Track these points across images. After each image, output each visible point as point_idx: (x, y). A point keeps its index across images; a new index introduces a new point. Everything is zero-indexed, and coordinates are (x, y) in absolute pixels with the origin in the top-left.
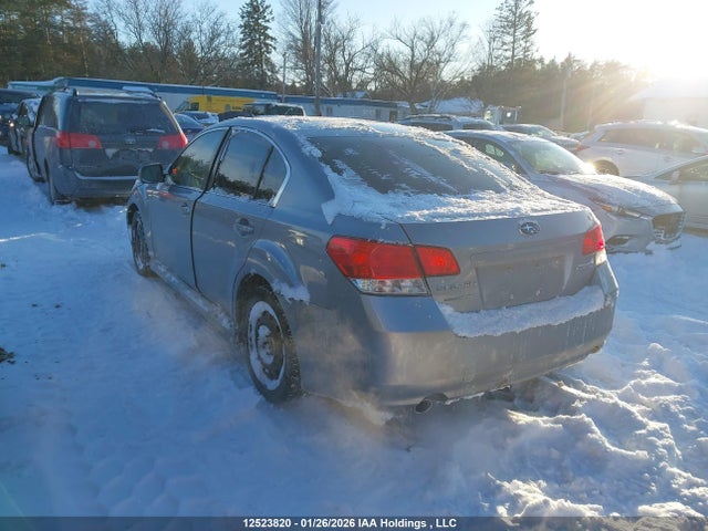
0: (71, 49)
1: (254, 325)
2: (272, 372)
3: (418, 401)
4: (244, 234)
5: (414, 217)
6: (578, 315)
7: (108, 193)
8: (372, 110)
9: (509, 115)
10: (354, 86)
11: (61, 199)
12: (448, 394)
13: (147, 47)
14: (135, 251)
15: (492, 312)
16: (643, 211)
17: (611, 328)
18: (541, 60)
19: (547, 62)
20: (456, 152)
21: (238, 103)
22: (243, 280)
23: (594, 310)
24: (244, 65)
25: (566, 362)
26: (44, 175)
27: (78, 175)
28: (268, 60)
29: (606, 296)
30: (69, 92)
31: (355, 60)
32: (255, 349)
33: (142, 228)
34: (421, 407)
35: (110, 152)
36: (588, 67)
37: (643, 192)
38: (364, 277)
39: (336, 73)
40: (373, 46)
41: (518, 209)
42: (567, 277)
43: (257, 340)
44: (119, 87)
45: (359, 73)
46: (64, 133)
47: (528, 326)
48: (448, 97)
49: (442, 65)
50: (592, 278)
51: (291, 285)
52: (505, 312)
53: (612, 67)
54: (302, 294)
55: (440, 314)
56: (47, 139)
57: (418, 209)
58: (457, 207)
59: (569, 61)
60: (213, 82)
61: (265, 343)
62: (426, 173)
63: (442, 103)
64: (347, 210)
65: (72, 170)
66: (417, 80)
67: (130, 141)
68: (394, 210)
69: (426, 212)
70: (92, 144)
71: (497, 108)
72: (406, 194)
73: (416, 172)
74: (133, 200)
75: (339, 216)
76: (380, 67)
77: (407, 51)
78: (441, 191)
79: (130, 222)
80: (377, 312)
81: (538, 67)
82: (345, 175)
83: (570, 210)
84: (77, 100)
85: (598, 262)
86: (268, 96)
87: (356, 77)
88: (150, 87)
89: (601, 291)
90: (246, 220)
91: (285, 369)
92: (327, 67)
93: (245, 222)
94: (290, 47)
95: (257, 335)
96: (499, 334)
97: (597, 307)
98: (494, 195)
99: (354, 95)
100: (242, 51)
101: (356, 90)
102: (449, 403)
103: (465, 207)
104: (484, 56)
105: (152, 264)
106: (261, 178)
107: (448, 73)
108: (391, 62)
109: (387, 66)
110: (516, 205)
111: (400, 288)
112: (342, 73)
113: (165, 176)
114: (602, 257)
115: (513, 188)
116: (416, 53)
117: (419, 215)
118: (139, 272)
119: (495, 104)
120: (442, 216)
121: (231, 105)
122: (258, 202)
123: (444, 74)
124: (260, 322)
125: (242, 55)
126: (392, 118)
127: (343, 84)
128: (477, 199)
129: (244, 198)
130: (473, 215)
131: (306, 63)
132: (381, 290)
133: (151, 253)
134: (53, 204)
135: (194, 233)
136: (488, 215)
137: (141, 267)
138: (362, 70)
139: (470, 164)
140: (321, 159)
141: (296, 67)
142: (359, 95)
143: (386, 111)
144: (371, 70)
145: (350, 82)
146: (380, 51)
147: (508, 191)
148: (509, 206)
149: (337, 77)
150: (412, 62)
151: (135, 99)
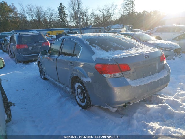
0: (15, 23)
1: (76, 89)
2: (83, 101)
3: (123, 105)
4: (71, 66)
5: (117, 57)
6: (162, 78)
7: (31, 59)
8: (94, 30)
9: (130, 27)
10: (89, 24)
11: (19, 62)
12: (131, 102)
13: (35, 20)
14: (40, 73)
15: (140, 79)
16: (171, 49)
17: (170, 80)
18: (137, 12)
19: (138, 13)
20: (123, 39)
21: (60, 32)
22: (72, 78)
23: (165, 76)
24: (60, 22)
25: (159, 90)
26: (14, 56)
27: (23, 55)
28: (66, 20)
29: (168, 72)
30: (18, 34)
31: (89, 17)
32: (77, 95)
33: (42, 67)
34: (124, 106)
35: (30, 48)
36: (149, 13)
37: (170, 44)
38: (106, 74)
39: (84, 21)
40: (93, 14)
41: (143, 52)
42: (157, 68)
43: (77, 93)
44: (28, 31)
45: (90, 21)
46: (18, 45)
47: (149, 82)
48: (114, 24)
49: (111, 16)
50: (164, 67)
51: (86, 78)
52: (143, 79)
53: (155, 12)
54: (89, 80)
55: (127, 81)
56: (13, 47)
57: (117, 55)
58: (127, 53)
59: (144, 12)
60: (52, 27)
61: (80, 94)
62: (117, 45)
63: (113, 26)
64: (99, 57)
65: (21, 54)
66: (105, 21)
67: (35, 45)
68: (111, 56)
69: (119, 55)
70: (25, 47)
71: (127, 26)
72: (113, 51)
73: (114, 45)
74: (39, 60)
75: (97, 59)
76: (95, 18)
77: (102, 14)
78: (122, 49)
79: (38, 66)
80: (110, 83)
81: (136, 14)
82: (96, 48)
83: (156, 51)
84: (20, 36)
85: (165, 63)
86: (67, 29)
87: (89, 22)
88: (36, 30)
89: (166, 70)
90: (71, 62)
91: (87, 100)
92: (81, 20)
93: (71, 63)
94: (71, 16)
95: (77, 92)
96: (143, 85)
97: (166, 75)
98: (136, 49)
99: (89, 27)
100: (59, 18)
101: (89, 25)
102: (131, 104)
103: (129, 53)
104: (122, 13)
105: (46, 76)
106: (74, 51)
107: (113, 18)
108: (98, 17)
109: (97, 18)
110: (142, 51)
111: (115, 75)
112: (85, 21)
113: (47, 53)
114: (165, 62)
115: (140, 46)
116: (104, 14)
117: (118, 56)
118: (42, 79)
119: (126, 25)
120: (124, 56)
121: (58, 33)
122: (74, 57)
123: (112, 18)
124: (78, 88)
125: (59, 19)
126: (100, 32)
127: (86, 24)
128: (132, 50)
129: (70, 57)
130: (132, 54)
131: (76, 20)
132: (110, 77)
133: (45, 73)
134: (17, 63)
135: (57, 67)
136: (136, 54)
137: (43, 77)
138: (91, 20)
139: (128, 41)
140: (89, 44)
141: (73, 21)
142: (91, 26)
143: (98, 30)
144: (93, 20)
145: (88, 24)
146: (95, 15)
147: (139, 47)
148: (140, 51)
149: (84, 23)
150: (103, 16)
151: (35, 34)
